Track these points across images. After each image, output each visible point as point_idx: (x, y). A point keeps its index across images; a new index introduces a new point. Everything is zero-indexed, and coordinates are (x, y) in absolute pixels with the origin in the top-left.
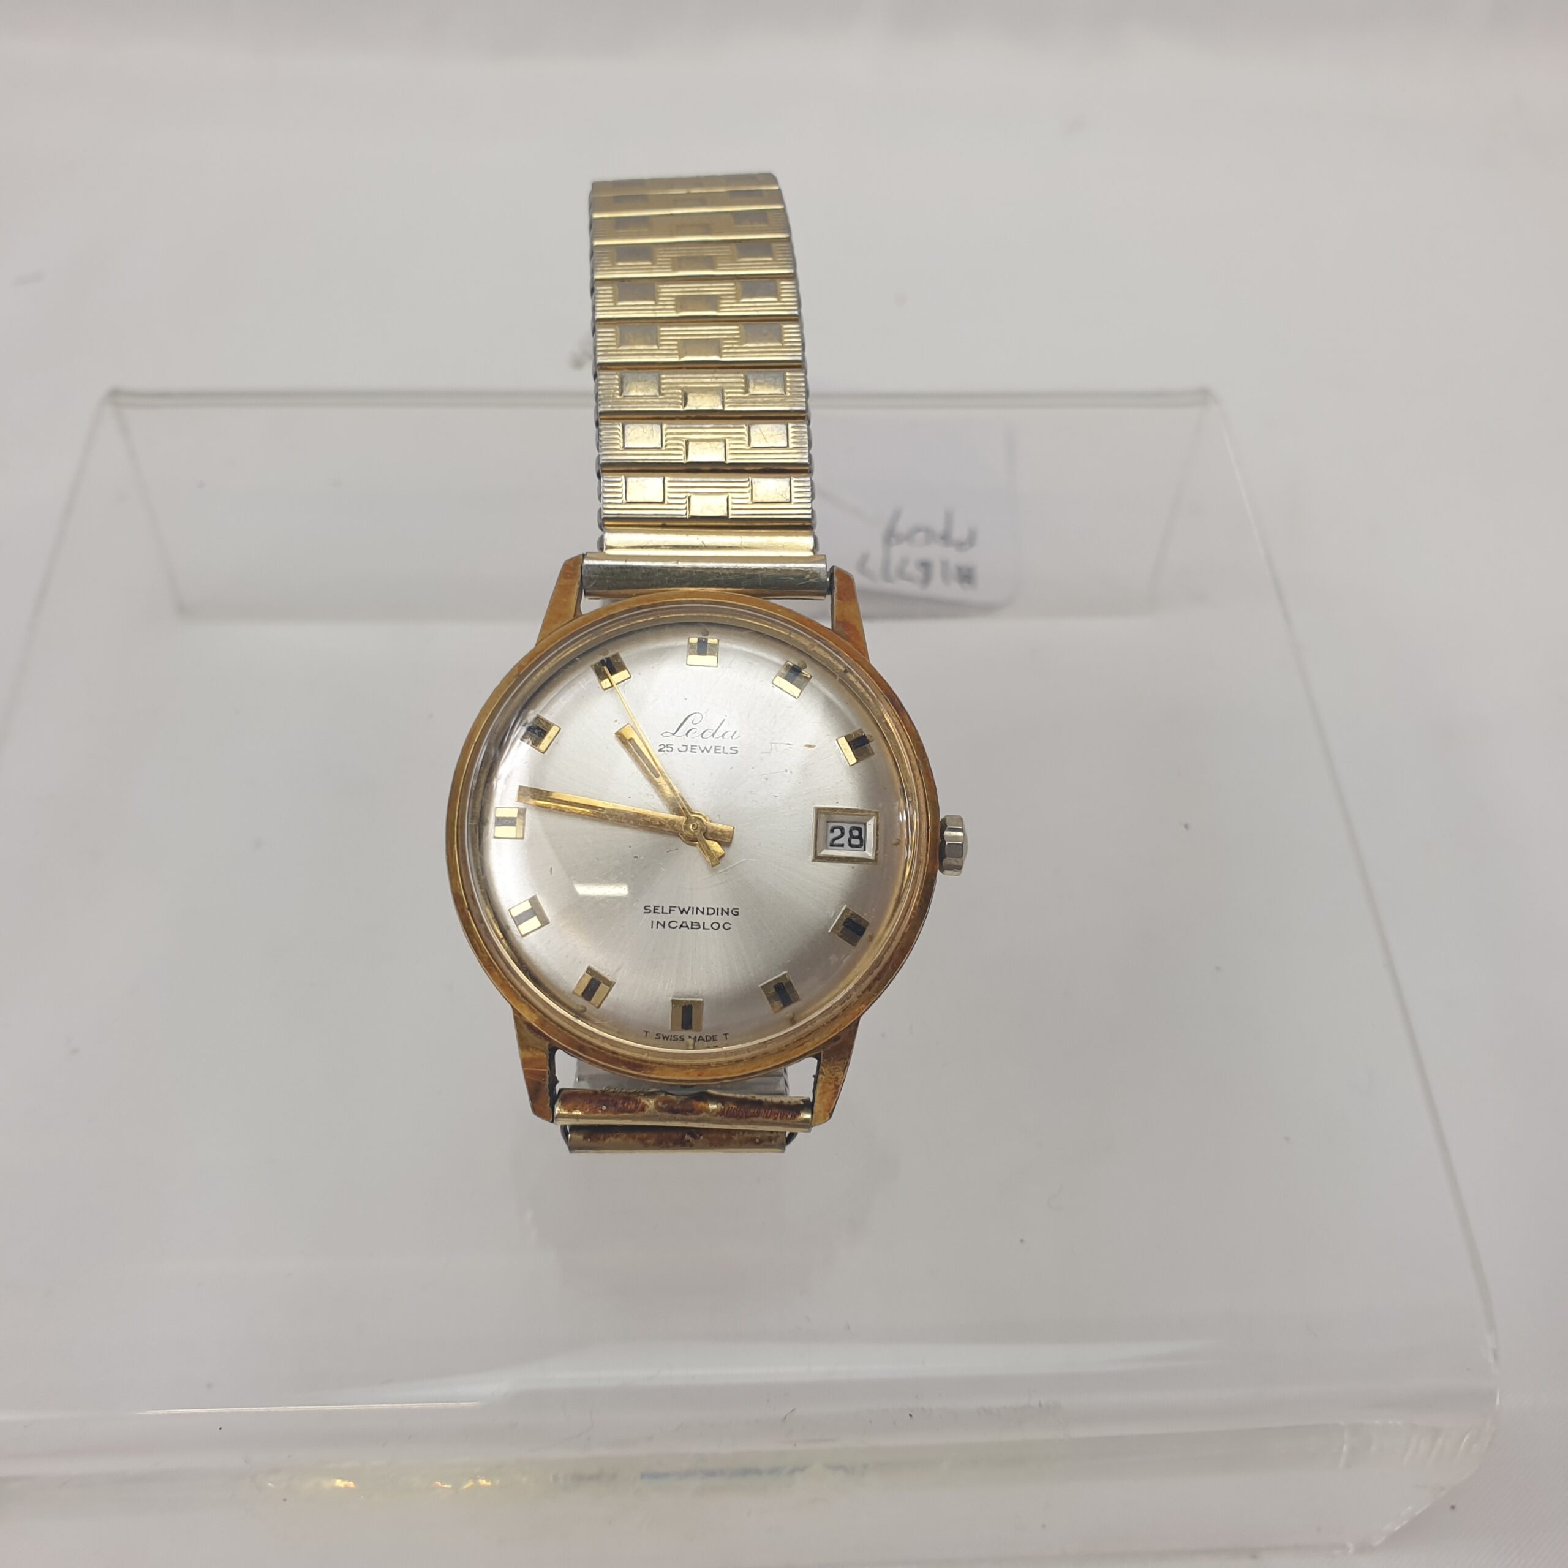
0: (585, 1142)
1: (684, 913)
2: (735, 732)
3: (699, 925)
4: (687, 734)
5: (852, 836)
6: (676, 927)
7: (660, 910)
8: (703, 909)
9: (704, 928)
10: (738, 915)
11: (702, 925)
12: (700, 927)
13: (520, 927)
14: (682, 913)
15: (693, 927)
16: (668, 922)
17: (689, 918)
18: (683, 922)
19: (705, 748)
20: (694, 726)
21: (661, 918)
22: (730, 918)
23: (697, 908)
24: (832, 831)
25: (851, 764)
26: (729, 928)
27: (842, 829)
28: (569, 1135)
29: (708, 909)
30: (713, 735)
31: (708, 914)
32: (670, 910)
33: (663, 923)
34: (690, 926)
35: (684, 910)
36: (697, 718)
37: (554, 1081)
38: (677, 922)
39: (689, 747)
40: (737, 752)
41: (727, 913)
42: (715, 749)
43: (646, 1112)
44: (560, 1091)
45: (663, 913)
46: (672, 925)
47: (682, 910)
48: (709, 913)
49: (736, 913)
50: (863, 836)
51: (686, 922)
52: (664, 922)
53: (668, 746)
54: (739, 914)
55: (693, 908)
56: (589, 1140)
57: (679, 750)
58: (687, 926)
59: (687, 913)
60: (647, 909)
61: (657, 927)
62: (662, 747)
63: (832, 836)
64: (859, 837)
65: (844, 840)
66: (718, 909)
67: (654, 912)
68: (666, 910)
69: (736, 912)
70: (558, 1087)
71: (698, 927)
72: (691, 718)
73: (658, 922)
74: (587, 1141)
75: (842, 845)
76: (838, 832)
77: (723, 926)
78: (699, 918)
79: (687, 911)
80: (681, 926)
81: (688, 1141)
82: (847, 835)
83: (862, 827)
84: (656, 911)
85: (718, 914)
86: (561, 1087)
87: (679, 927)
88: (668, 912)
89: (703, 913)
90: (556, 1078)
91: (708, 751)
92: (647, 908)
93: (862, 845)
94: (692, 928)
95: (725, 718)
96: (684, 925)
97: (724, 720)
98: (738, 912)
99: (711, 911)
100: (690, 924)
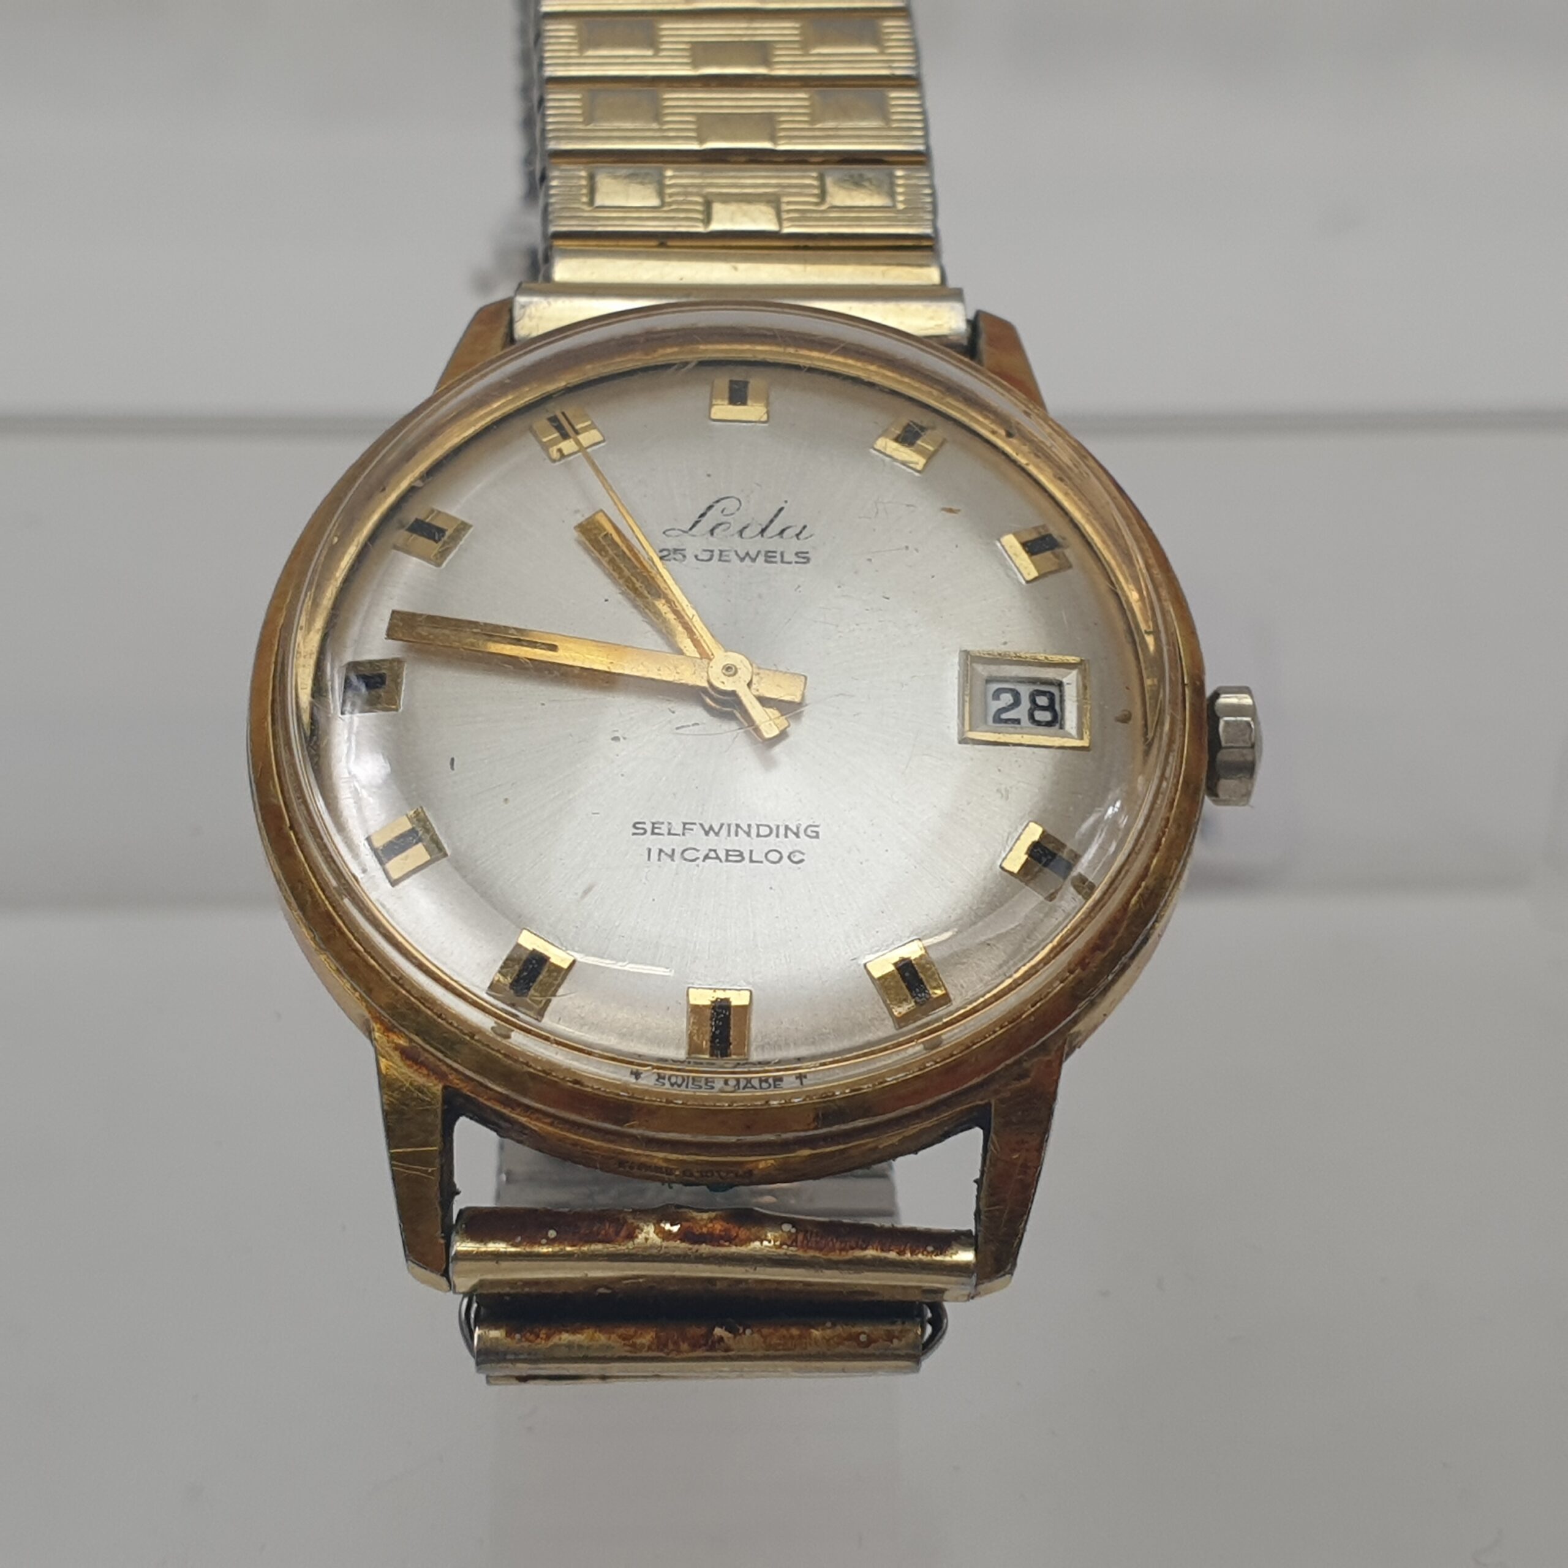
0: (509, 1340)
1: (711, 833)
2: (805, 527)
3: (741, 854)
4: (712, 532)
5: (1035, 706)
6: (697, 858)
7: (664, 829)
8: (749, 826)
9: (751, 861)
10: (817, 837)
11: (747, 855)
12: (743, 859)
13: (388, 866)
14: (707, 833)
15: (730, 858)
16: (681, 851)
17: (722, 844)
18: (711, 850)
19: (747, 554)
20: (724, 519)
21: (667, 843)
22: (804, 843)
23: (738, 826)
24: (997, 695)
25: (1029, 578)
26: (802, 861)
27: (1016, 695)
28: (477, 1332)
29: (758, 826)
30: (763, 531)
31: (758, 835)
32: (684, 828)
33: (670, 853)
34: (722, 855)
35: (711, 828)
36: (730, 505)
37: (449, 1191)
38: (698, 850)
39: (716, 554)
40: (808, 560)
41: (797, 835)
42: (766, 556)
43: (637, 1241)
44: (461, 1212)
45: (669, 834)
46: (689, 855)
47: (707, 828)
48: (761, 833)
49: (814, 834)
50: (1057, 707)
51: (715, 851)
52: (673, 850)
53: (676, 551)
54: (821, 835)
55: (729, 826)
56: (518, 1336)
57: (696, 557)
58: (718, 858)
59: (717, 834)
60: (638, 828)
61: (659, 860)
62: (665, 553)
63: (995, 705)
64: (1050, 707)
65: (1021, 712)
66: (778, 827)
67: (653, 833)
68: (678, 829)
69: (812, 831)
70: (459, 1204)
71: (739, 858)
72: (719, 507)
73: (661, 851)
74: (514, 1338)
75: (1017, 721)
76: (1007, 699)
77: (789, 857)
78: (741, 843)
79: (716, 830)
80: (707, 857)
81: (721, 1339)
82: (1026, 704)
83: (1054, 690)
84: (656, 831)
85: (777, 836)
86: (463, 1207)
87: (702, 858)
88: (680, 832)
89: (748, 834)
90: (454, 1185)
91: (754, 560)
92: (638, 826)
93: (1056, 721)
94: (727, 860)
95: (783, 505)
96: (712, 854)
97: (781, 509)
98: (817, 833)
99: (764, 831)
100: (724, 852)
